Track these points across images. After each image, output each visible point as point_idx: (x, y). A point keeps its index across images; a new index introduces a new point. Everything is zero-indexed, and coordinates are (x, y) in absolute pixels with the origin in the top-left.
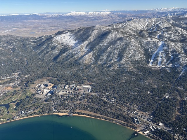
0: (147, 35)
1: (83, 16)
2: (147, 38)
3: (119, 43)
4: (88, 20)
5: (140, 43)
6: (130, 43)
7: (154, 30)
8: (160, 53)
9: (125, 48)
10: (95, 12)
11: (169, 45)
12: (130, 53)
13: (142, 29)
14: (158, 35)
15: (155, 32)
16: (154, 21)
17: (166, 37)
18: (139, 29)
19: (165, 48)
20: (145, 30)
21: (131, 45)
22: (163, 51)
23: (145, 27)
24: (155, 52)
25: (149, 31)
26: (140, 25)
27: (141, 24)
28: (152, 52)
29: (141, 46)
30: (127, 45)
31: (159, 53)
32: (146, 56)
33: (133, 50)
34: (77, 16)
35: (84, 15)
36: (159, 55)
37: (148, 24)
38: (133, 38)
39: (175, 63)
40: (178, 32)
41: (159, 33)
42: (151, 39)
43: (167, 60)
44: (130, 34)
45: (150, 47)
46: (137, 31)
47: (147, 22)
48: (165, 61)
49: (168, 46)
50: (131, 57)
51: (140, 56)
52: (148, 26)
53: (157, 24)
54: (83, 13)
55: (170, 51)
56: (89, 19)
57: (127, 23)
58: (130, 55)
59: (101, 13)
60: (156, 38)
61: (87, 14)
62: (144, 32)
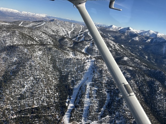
0: (71, 45)
1: (14, 14)
2: (68, 50)
3: (3, 58)
4: (18, 18)
5: (53, 61)
6: (28, 60)
7: (82, 39)
8: (88, 87)
9: (15, 73)
10: (29, 13)
11: (101, 70)
12: (24, 87)
13: (65, 35)
14: (86, 47)
15: (82, 42)
16: (81, 27)
17: (96, 51)
18: (61, 35)
19: (96, 76)
20: (70, 37)
21: (31, 66)
22: (92, 81)
23: (69, 32)
24: (80, 82)
25: (74, 39)
26: (64, 30)
27: (65, 28)
28: (73, 83)
29: (54, 67)
30: (20, 64)
31: (86, 86)
32: (61, 92)
33: (32, 78)
34: (8, 13)
35: (16, 13)
36: (86, 90)
37: (74, 30)
38: (40, 50)
39: (114, 113)
40: (110, 45)
41: (86, 45)
42: (75, 55)
43: (101, 105)
44: (40, 40)
45: (71, 71)
46: (57, 37)
47: (73, 27)
48: (96, 106)
49: (101, 72)
50: (22, 97)
51: (48, 92)
52: (74, 33)
53: (85, 32)
54: (16, 11)
55: (104, 81)
56: (20, 18)
57: (44, 23)
58: (23, 90)
59: (36, 15)
60: (83, 53)
61: (20, 13)
62: (66, 40)
